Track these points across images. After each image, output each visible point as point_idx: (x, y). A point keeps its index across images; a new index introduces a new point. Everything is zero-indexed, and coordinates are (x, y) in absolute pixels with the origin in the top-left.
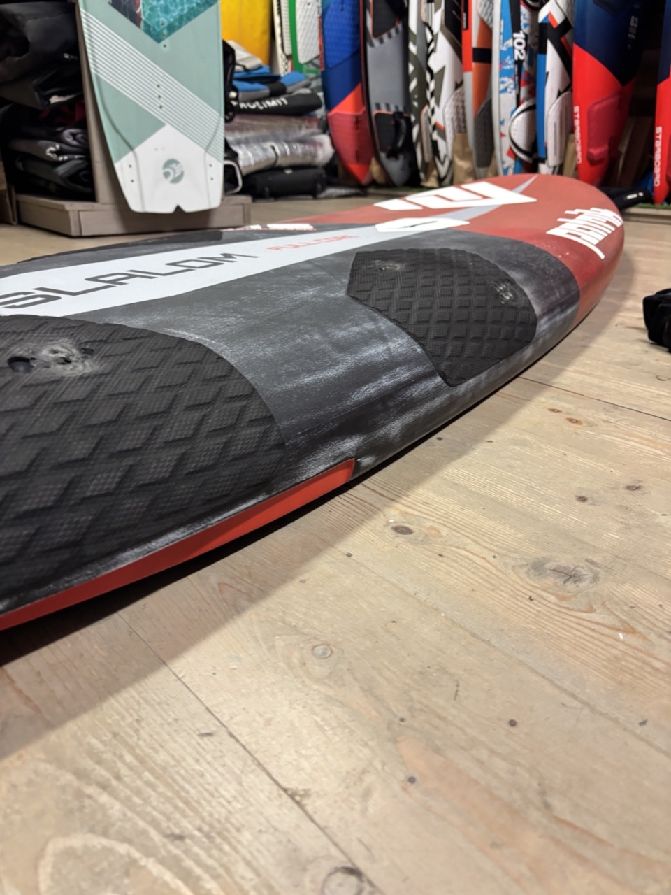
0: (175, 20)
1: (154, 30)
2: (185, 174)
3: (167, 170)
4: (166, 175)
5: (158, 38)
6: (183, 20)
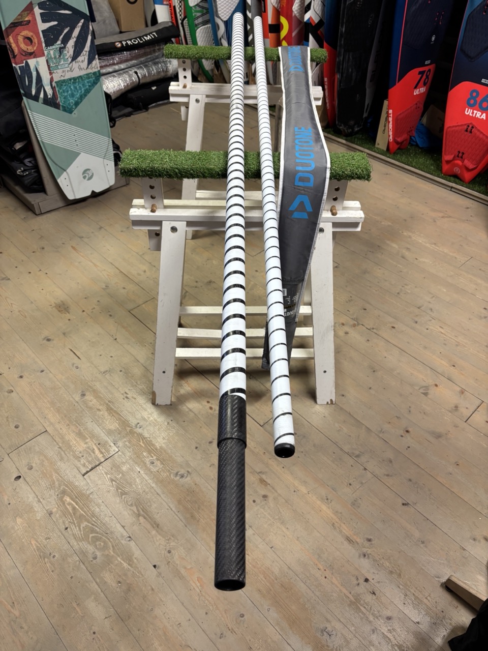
0: (78, 99)
1: (68, 108)
2: (94, 174)
3: (84, 175)
4: (84, 177)
5: (70, 112)
6: (82, 98)
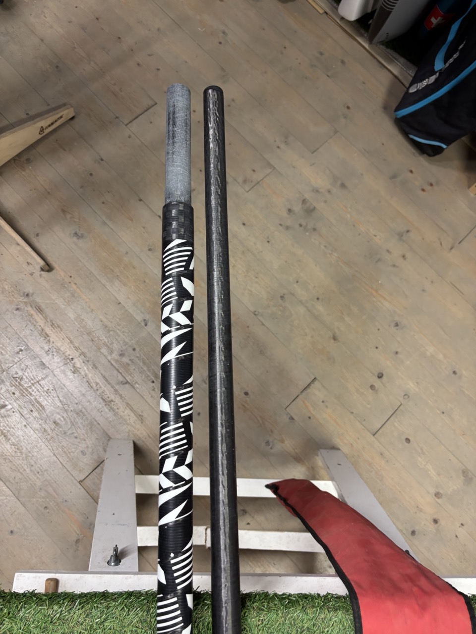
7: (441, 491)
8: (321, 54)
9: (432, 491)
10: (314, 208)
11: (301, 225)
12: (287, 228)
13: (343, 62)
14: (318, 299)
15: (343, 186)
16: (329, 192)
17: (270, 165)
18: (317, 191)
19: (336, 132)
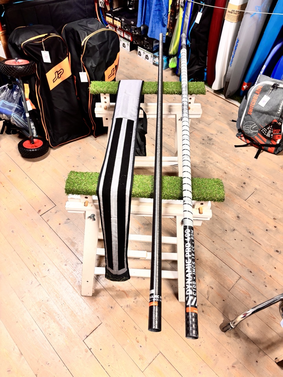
7: (276, 218)
8: (208, 101)
9: (272, 218)
10: (212, 139)
11: (208, 143)
12: (203, 144)
13: (216, 102)
14: (217, 162)
15: (221, 133)
16: (217, 134)
17: (194, 128)
18: (212, 134)
19: (216, 119)
